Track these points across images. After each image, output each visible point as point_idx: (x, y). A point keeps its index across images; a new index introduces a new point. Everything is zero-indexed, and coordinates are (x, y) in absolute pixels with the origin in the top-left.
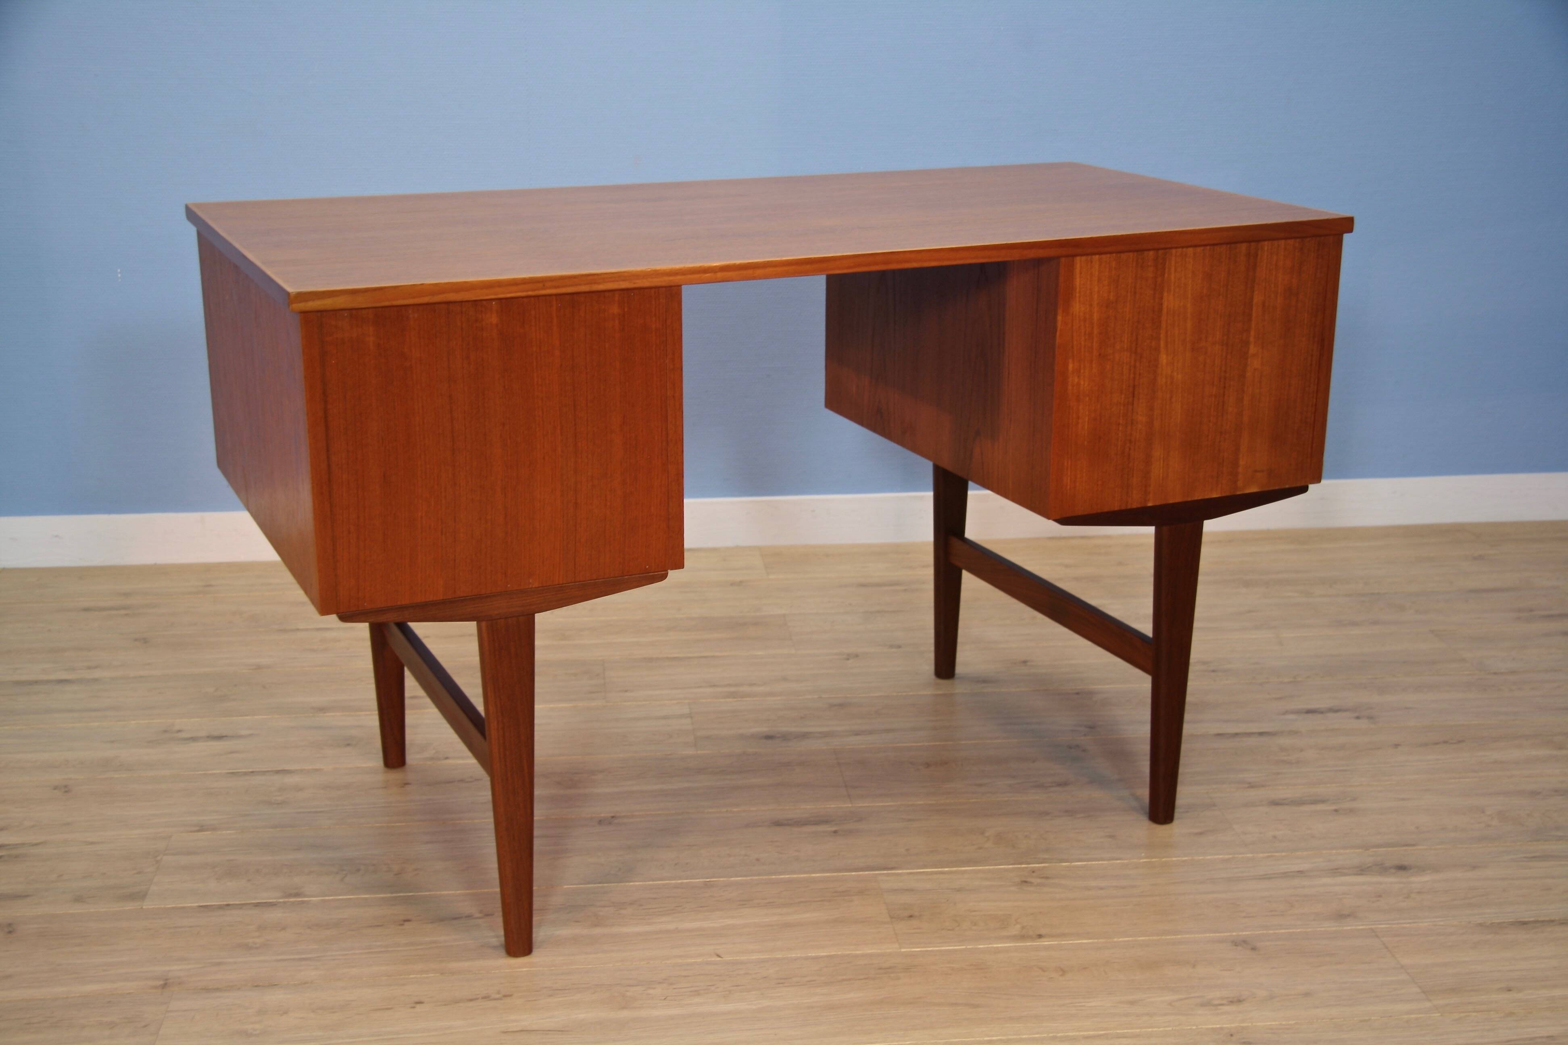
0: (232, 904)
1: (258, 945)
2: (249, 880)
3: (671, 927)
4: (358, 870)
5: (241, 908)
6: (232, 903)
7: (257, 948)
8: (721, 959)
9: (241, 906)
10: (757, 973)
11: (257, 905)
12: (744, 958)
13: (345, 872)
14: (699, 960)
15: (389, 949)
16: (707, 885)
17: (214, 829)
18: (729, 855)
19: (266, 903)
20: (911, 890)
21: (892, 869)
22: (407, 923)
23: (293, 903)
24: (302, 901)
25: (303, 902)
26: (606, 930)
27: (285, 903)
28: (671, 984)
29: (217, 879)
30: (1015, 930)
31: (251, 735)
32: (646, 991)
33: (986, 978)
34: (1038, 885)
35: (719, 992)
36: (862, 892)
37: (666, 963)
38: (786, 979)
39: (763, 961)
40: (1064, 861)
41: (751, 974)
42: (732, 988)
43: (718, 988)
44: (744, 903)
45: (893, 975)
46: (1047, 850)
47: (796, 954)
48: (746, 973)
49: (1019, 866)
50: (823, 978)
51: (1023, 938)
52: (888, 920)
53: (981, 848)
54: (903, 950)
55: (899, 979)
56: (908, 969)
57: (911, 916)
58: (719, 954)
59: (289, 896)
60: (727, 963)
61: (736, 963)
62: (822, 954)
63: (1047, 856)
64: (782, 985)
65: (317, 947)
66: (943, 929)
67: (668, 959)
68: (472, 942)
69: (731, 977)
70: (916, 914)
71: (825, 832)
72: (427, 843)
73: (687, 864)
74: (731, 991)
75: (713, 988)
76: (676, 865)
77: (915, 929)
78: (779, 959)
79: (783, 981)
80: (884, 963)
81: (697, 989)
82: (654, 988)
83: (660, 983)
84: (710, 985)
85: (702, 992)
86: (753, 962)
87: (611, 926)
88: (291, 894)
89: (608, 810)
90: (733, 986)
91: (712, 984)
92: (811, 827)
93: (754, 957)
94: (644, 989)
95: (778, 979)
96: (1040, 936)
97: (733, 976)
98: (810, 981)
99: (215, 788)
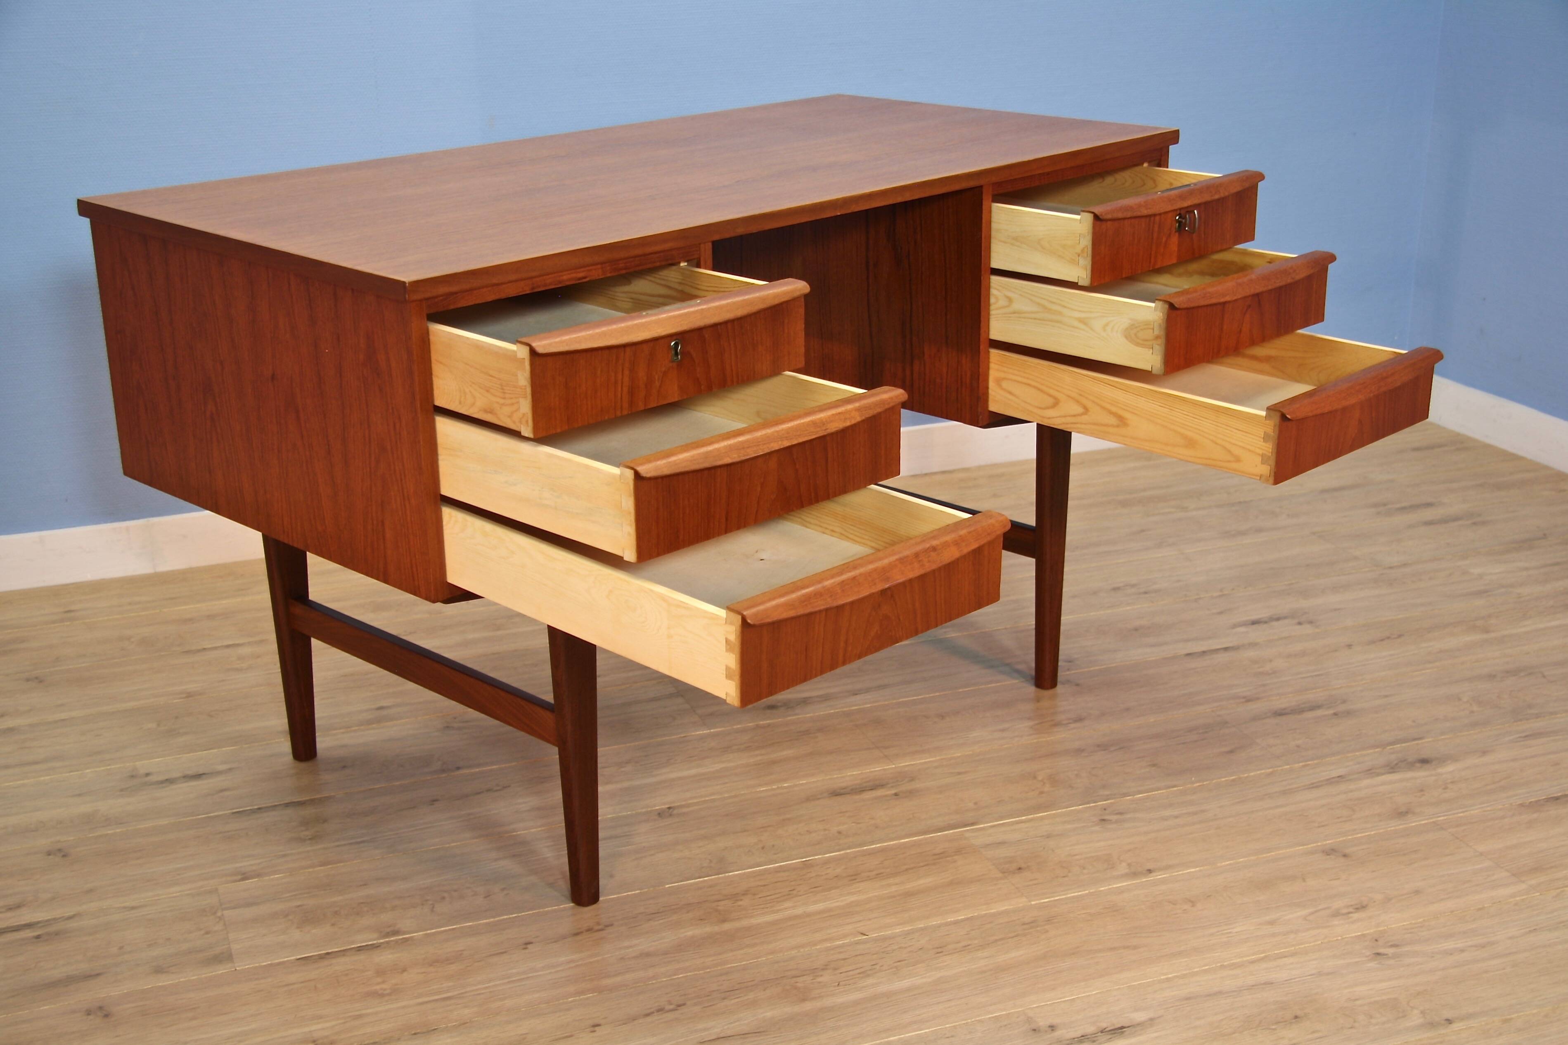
0: (332, 952)
1: (388, 991)
2: (333, 925)
4: (444, 898)
5: (344, 955)
7: (389, 994)
8: (867, 937)
9: (342, 953)
10: (910, 946)
12: (888, 932)
13: (430, 902)
16: (806, 865)
17: (257, 875)
18: (809, 832)
19: (367, 945)
20: (1003, 843)
21: (973, 824)
22: (529, 946)
23: (396, 942)
24: (403, 938)
25: (407, 940)
26: (737, 925)
27: (387, 943)
28: (835, 969)
29: (297, 928)
30: (1122, 869)
31: (231, 769)
32: (814, 979)
33: (1126, 918)
34: (1117, 822)
35: (886, 970)
36: (959, 851)
37: (816, 949)
38: (941, 947)
39: (908, 933)
40: (1125, 795)
41: (905, 948)
42: (896, 964)
43: (882, 966)
44: (853, 878)
45: (1038, 929)
46: (1104, 787)
47: (935, 922)
48: (900, 948)
49: (1088, 805)
50: (976, 942)
51: (1135, 875)
52: (1001, 875)
53: (1042, 793)
54: (1033, 903)
55: (1047, 931)
56: (1049, 920)
57: (1020, 869)
58: (862, 932)
59: (387, 935)
60: (876, 940)
61: (884, 939)
62: (960, 918)
63: (1107, 792)
64: (941, 954)
65: (451, 984)
66: (1057, 877)
67: (815, 945)
68: (609, 955)
69: (887, 953)
70: (1023, 866)
71: (886, 796)
72: (496, 860)
73: (773, 846)
74: (896, 967)
75: (877, 967)
76: (763, 848)
77: (1031, 880)
78: (922, 929)
79: (940, 950)
80: (1023, 918)
81: (862, 970)
82: (821, 976)
83: (823, 969)
84: (872, 964)
85: (869, 972)
86: (900, 936)
87: (738, 918)
88: (388, 933)
89: (659, 802)
90: (895, 962)
91: (874, 963)
92: (870, 792)
93: (898, 931)
94: (812, 978)
95: (934, 948)
96: (1150, 871)
97: (888, 952)
98: (965, 946)
99: (228, 832)
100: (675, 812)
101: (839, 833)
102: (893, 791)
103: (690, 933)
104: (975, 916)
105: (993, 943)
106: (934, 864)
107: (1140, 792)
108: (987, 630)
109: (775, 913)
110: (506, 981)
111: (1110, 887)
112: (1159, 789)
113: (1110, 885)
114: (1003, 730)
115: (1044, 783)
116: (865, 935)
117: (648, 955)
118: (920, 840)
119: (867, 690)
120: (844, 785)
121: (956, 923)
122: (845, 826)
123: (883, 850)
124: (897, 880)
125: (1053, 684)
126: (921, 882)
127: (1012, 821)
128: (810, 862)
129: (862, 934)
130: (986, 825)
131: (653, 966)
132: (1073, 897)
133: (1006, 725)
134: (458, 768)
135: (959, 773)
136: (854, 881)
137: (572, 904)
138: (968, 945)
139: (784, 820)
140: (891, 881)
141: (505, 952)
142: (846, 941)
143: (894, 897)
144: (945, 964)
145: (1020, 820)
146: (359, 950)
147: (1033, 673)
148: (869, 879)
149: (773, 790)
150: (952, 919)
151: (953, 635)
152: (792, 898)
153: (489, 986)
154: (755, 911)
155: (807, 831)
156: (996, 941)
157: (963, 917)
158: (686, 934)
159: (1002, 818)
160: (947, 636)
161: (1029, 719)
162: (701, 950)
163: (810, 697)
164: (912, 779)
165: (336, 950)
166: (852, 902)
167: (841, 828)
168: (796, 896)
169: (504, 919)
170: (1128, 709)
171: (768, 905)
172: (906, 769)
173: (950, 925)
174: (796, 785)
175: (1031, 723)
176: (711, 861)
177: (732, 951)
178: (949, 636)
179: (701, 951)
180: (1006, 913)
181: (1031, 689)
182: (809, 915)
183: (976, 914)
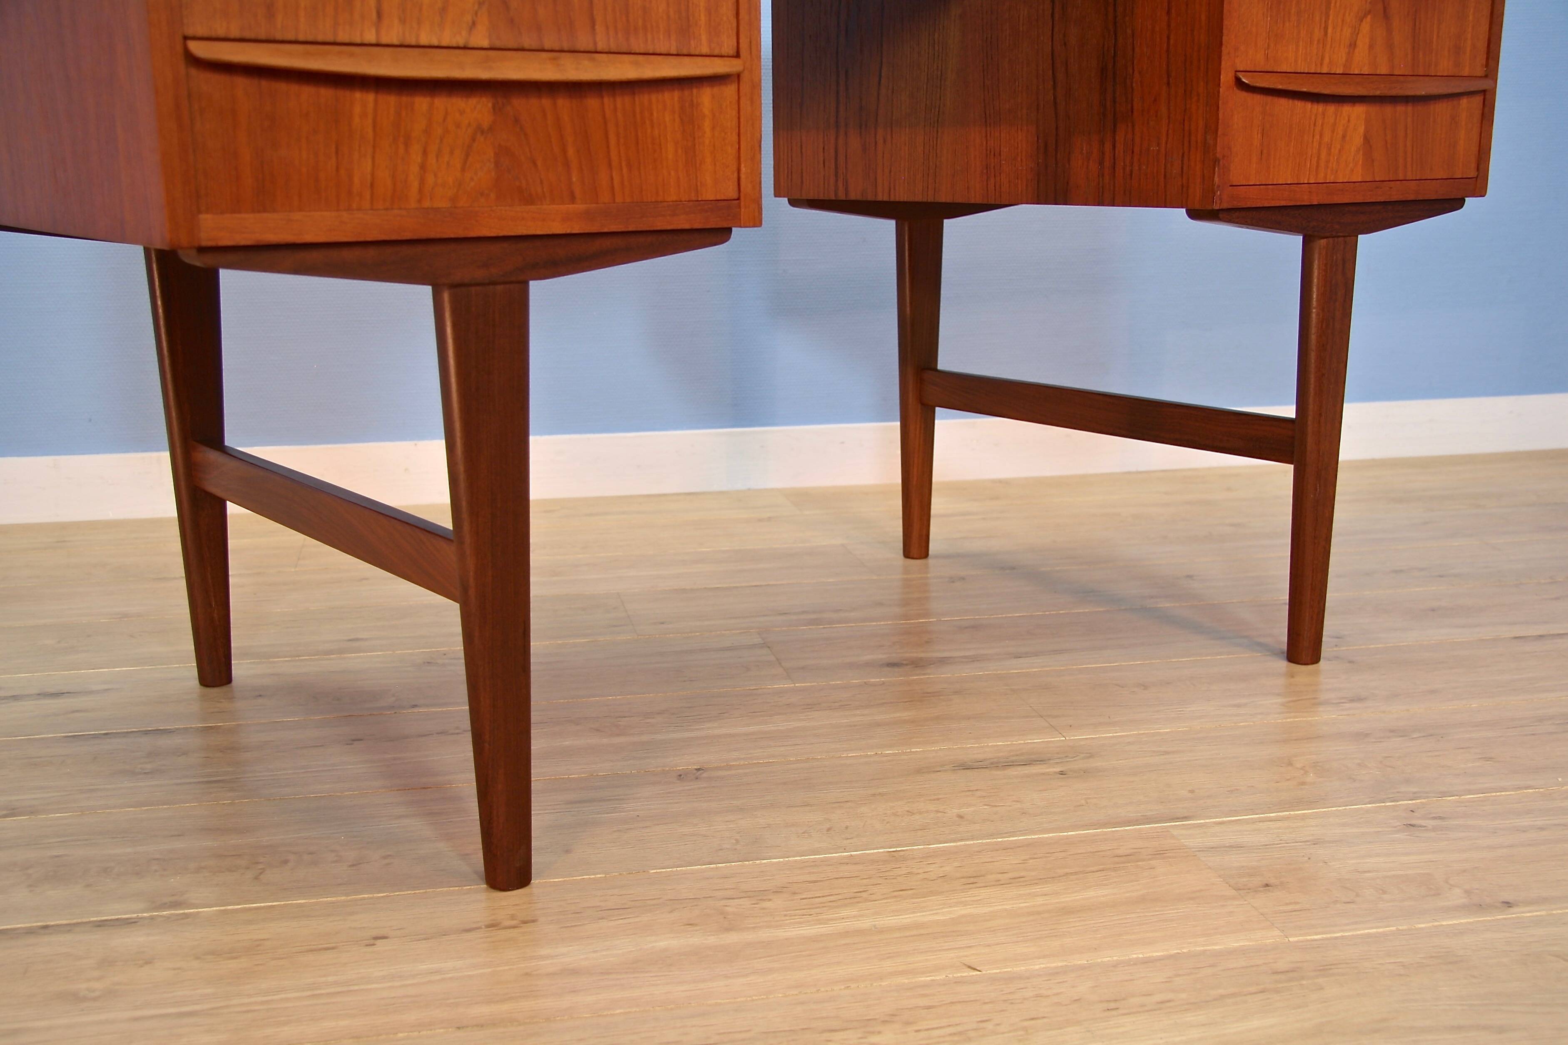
0: (53, 926)
1: (97, 994)
2: (88, 886)
3: (866, 923)
4: (286, 862)
5: (69, 931)
6: (52, 923)
7: (95, 999)
8: (979, 973)
9: (69, 928)
10: (1057, 994)
11: (101, 924)
12: (1020, 968)
13: (260, 866)
14: (940, 977)
15: (352, 988)
16: (894, 857)
17: (32, 811)
18: (911, 813)
19: (117, 919)
20: (1238, 847)
21: (1186, 818)
22: (378, 942)
23: (168, 918)
24: (184, 914)
25: (187, 916)
26: (749, 936)
27: (152, 918)
28: (908, 1023)
29: (30, 886)
30: (1456, 897)
31: (106, 690)
32: (865, 1038)
33: (1474, 977)
34: (1435, 829)
35: (1003, 1033)
36: (1160, 854)
37: (880, 985)
38: (1116, 1000)
39: (1055, 973)
40: (1444, 794)
41: (1048, 996)
42: (1026, 1024)
43: (998, 1025)
44: (972, 880)
45: (1304, 982)
46: (1408, 781)
47: (1108, 957)
48: (1037, 996)
49: (1383, 804)
50: (1184, 996)
51: (1480, 907)
52: (1233, 892)
53: (1303, 783)
54: (1291, 939)
55: (1321, 988)
56: (1324, 970)
57: (1267, 885)
58: (969, 964)
59: (163, 906)
60: (993, 979)
61: (1011, 978)
62: (1155, 954)
63: (1413, 789)
64: (1114, 1013)
65: (209, 991)
66: (1336, 902)
67: (881, 978)
68: (507, 968)
69: (1012, 1003)
70: (1272, 881)
71: (1048, 774)
72: (400, 817)
73: (847, 828)
74: (1025, 1029)
75: (989, 1026)
76: (829, 829)
77: (1287, 904)
78: (1083, 968)
79: (1112, 1005)
80: (1275, 962)
81: (959, 1029)
82: (879, 1033)
83: (885, 1022)
84: (979, 1020)
85: (972, 1034)
86: (1040, 975)
87: (754, 928)
88: (165, 904)
89: (686, 761)
90: (1026, 1020)
91: (984, 1019)
92: (1020, 768)
93: (1037, 967)
94: (860, 1035)
95: (1101, 1002)
96: (1508, 904)
97: (1013, 1001)
98: (1162, 1002)
99: (41, 757)
100: (705, 775)
101: (960, 817)
102: (1058, 769)
103: (662, 944)
104: (1184, 953)
105: (1215, 1000)
106: (1115, 870)
107: (1470, 792)
108: (1216, 602)
109: (821, 924)
110: (309, 993)
111: (1436, 924)
112: (1505, 790)
113: (1436, 920)
114: (1238, 706)
115: (1306, 772)
116: (975, 969)
117: (575, 972)
118: (1094, 835)
119: (1036, 654)
120: (981, 757)
121: (1146, 962)
122: (971, 809)
123: (1030, 844)
124: (1047, 888)
125: (1315, 658)
126: (1091, 893)
127: (1252, 818)
128: (902, 853)
129: (970, 967)
130: (1207, 821)
131: (574, 991)
132: (1369, 936)
133: (1243, 701)
134: (415, 706)
135: (1166, 753)
136: (971, 886)
137: (485, 886)
138: (1169, 1001)
139: (874, 795)
140: (1037, 889)
141: (333, 948)
142: (938, 978)
143: (1039, 913)
144: (1121, 1030)
145: (1267, 817)
146: (99, 926)
147: (1285, 647)
148: (999, 883)
149: (867, 756)
150: (1141, 956)
151: (1167, 605)
152: (858, 902)
153: (272, 1000)
154: (787, 918)
155: (908, 811)
156: (1222, 997)
157: (1162, 954)
158: (654, 944)
159: (1236, 813)
160: (1159, 606)
161: (1278, 695)
162: (670, 971)
163: (951, 657)
164: (1091, 756)
165: (65, 922)
166: (963, 916)
167: (964, 810)
168: (866, 900)
169: (364, 899)
170: (1433, 692)
171: (813, 911)
172: (1082, 743)
173: (1135, 964)
174: (904, 753)
175: (1280, 700)
176: (737, 841)
177: (726, 977)
178: (1162, 606)
179: (670, 973)
180: (1242, 952)
181: (1283, 665)
182: (881, 931)
183: (1185, 951)
